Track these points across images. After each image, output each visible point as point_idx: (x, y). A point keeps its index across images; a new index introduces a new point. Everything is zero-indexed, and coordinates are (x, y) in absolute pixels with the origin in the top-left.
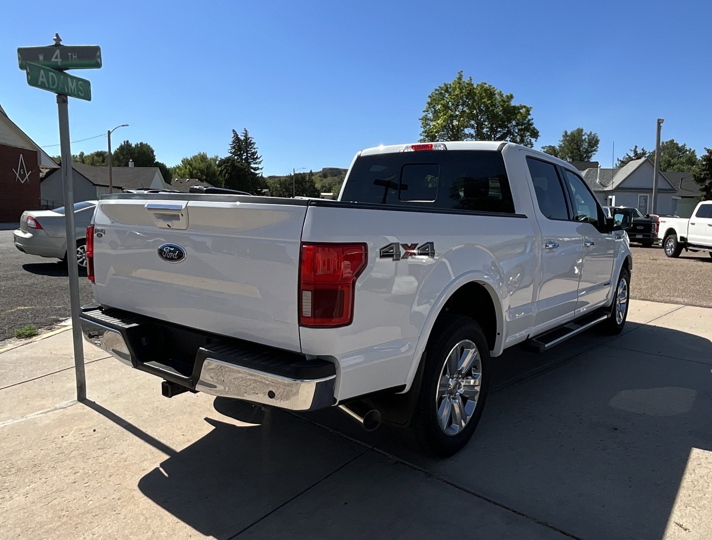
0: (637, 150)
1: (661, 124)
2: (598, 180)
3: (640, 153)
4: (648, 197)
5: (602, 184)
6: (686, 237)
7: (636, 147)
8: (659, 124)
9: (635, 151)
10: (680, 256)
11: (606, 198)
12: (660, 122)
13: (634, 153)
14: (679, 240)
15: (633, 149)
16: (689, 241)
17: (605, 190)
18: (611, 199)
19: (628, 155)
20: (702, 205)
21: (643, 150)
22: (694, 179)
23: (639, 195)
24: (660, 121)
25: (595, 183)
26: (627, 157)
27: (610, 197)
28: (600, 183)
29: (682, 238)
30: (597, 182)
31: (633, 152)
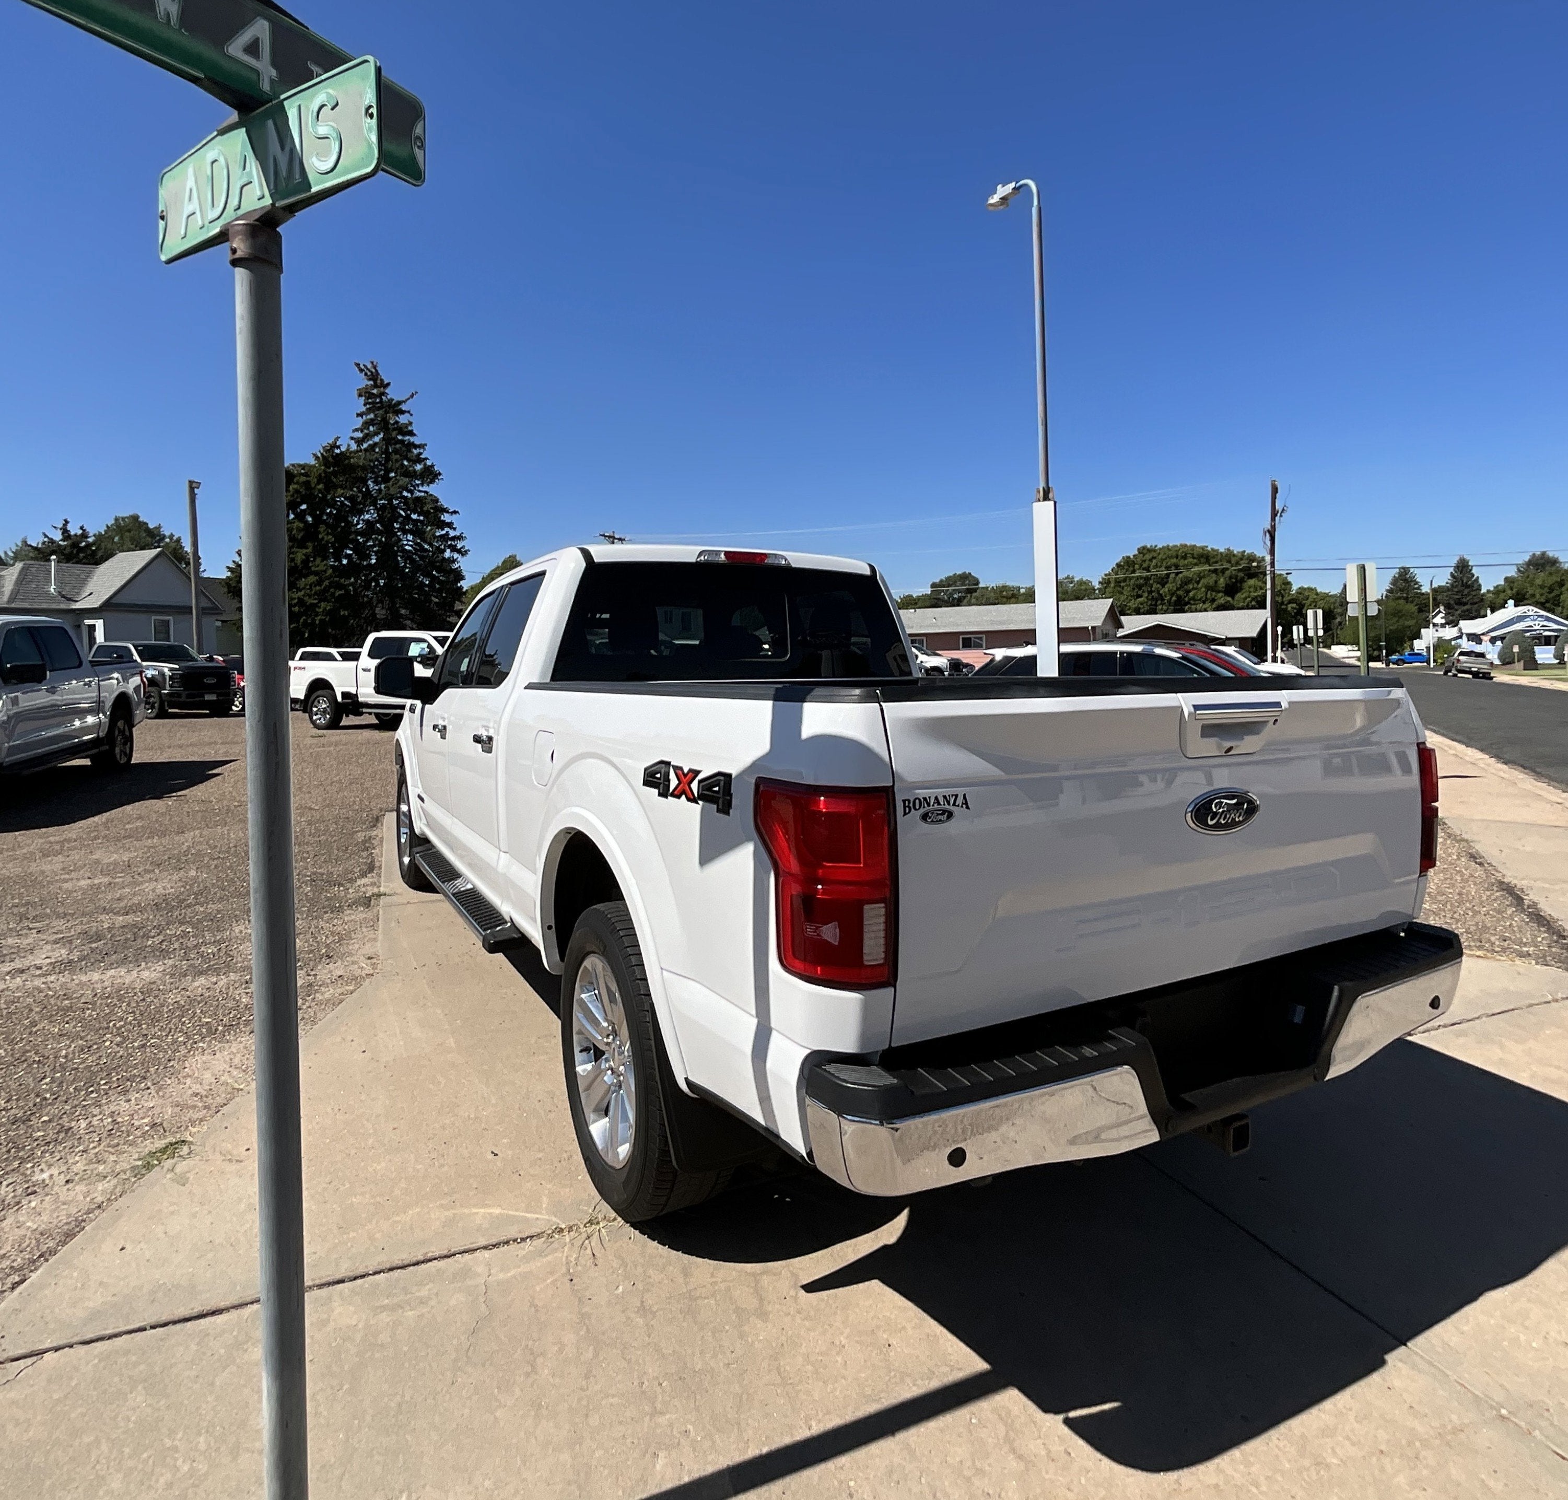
0: (69, 527)
1: (196, 491)
2: (53, 586)
3: (76, 535)
4: (172, 623)
5: (63, 596)
6: (354, 692)
7: (67, 522)
8: (192, 489)
9: (65, 531)
10: (341, 724)
11: (77, 624)
12: (193, 487)
13: (63, 534)
14: (339, 699)
15: (61, 526)
16: (360, 699)
17: (74, 607)
18: (92, 628)
19: (46, 536)
20: (376, 639)
21: (82, 528)
22: (226, 590)
23: (153, 618)
24: (194, 485)
25: (48, 593)
26: (46, 539)
27: (88, 622)
28: (60, 593)
29: (345, 695)
30: (52, 590)
31: (60, 532)
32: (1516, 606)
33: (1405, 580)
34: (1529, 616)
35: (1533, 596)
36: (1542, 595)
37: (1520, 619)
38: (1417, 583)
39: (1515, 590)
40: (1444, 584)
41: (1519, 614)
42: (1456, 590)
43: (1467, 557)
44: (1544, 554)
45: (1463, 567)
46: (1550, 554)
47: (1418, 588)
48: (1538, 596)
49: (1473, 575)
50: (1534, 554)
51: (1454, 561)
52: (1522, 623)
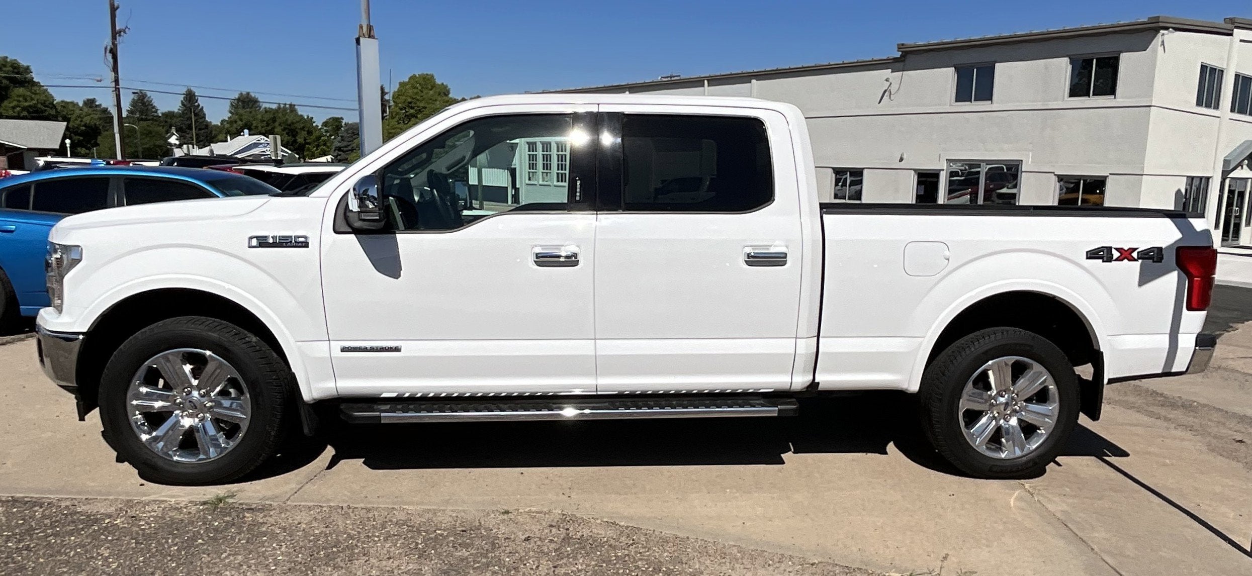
32: (250, 135)
33: (144, 104)
34: (261, 144)
35: (256, 127)
36: (262, 127)
37: (256, 145)
38: (154, 107)
39: (244, 122)
40: (176, 111)
41: (255, 141)
42: (186, 116)
43: (193, 89)
44: (248, 93)
45: (190, 97)
46: (253, 95)
47: (156, 112)
48: (260, 128)
49: (199, 105)
50: (241, 94)
51: (184, 90)
52: (257, 149)
